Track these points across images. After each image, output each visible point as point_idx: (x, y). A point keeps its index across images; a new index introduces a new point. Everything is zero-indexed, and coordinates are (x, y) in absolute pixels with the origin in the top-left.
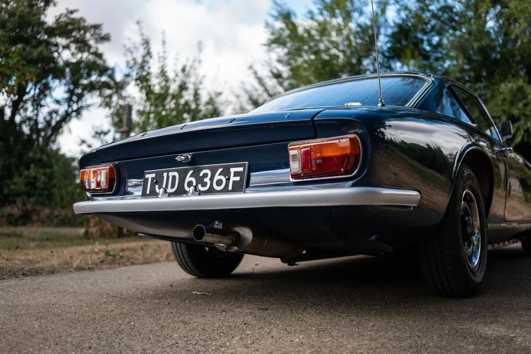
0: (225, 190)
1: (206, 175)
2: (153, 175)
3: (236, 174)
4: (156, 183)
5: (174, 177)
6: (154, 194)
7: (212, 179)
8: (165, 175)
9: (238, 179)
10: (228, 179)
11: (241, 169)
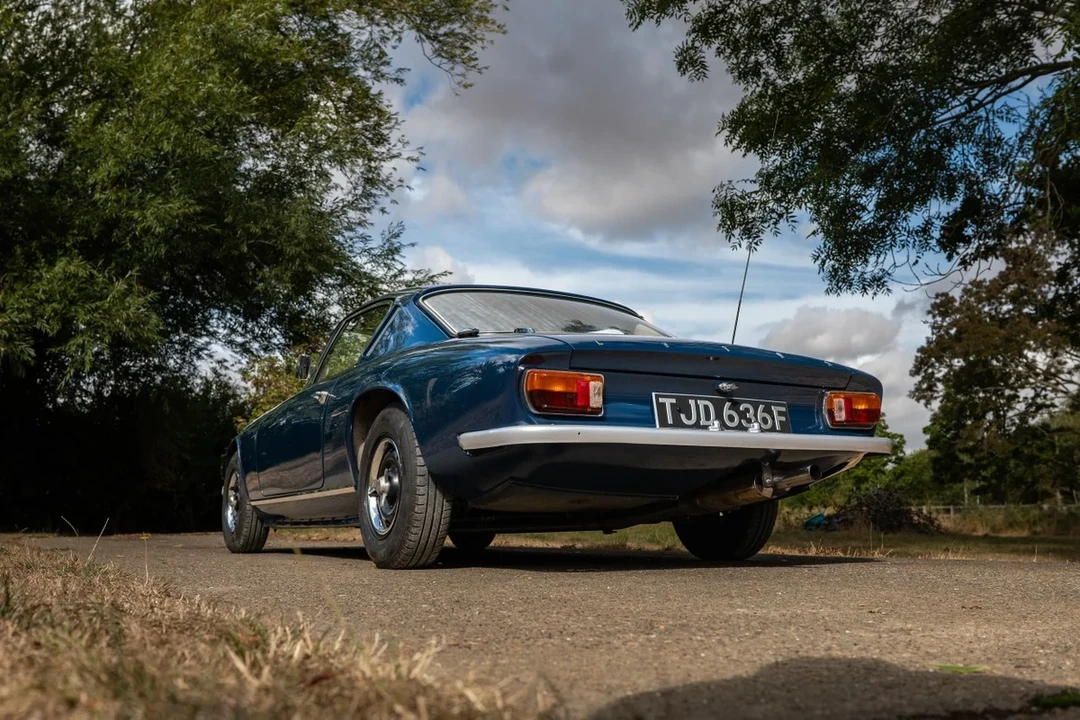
0: (773, 429)
1: (747, 410)
2: (674, 401)
3: (780, 413)
4: (680, 411)
5: (706, 408)
6: (678, 424)
7: (756, 415)
8: (692, 402)
9: (783, 419)
10: (773, 419)
11: (783, 409)
